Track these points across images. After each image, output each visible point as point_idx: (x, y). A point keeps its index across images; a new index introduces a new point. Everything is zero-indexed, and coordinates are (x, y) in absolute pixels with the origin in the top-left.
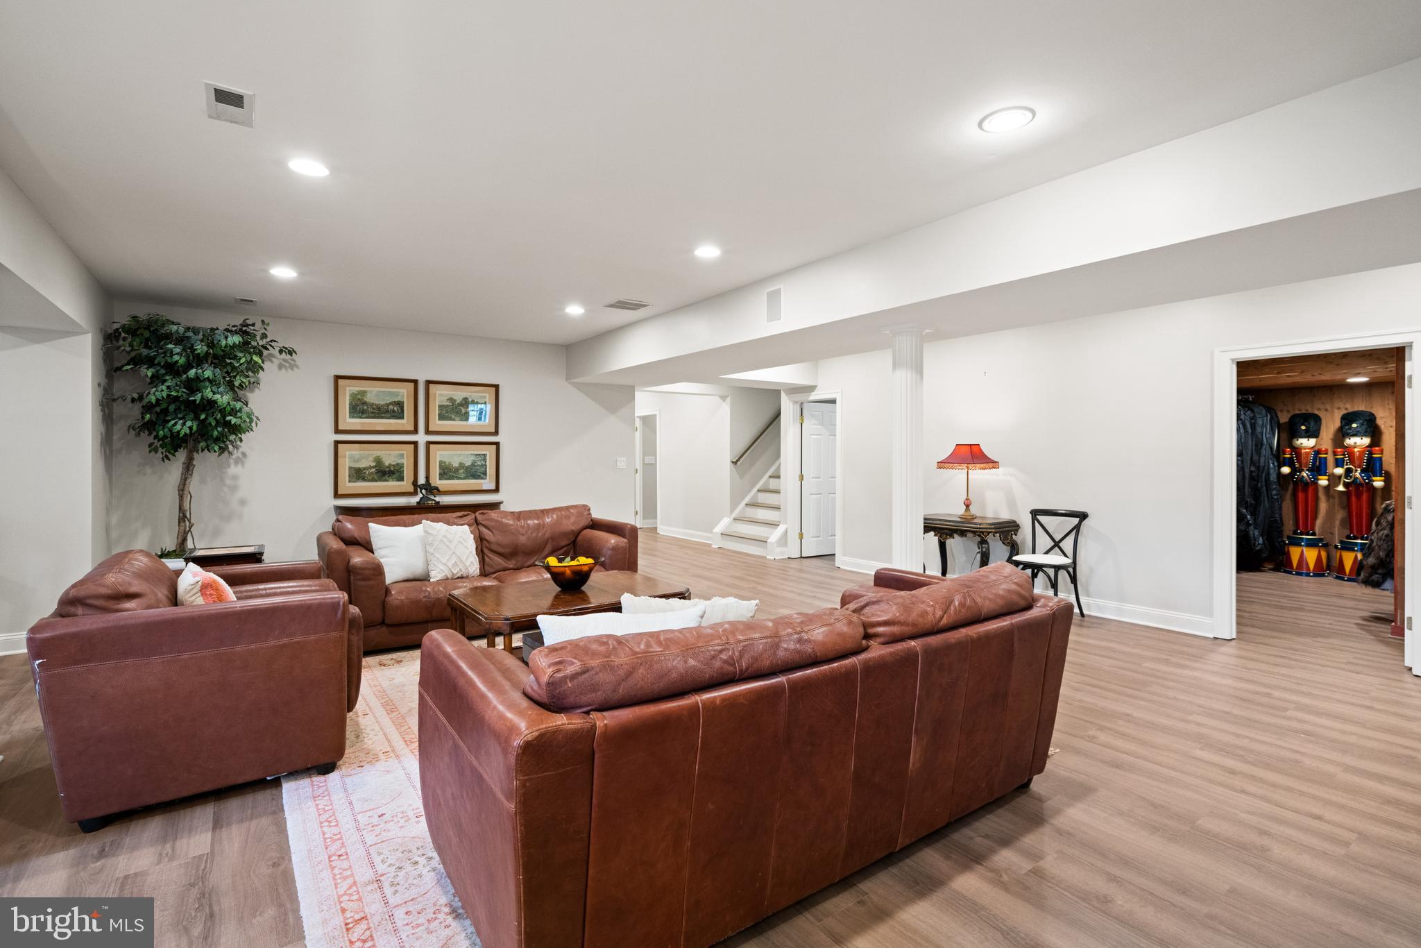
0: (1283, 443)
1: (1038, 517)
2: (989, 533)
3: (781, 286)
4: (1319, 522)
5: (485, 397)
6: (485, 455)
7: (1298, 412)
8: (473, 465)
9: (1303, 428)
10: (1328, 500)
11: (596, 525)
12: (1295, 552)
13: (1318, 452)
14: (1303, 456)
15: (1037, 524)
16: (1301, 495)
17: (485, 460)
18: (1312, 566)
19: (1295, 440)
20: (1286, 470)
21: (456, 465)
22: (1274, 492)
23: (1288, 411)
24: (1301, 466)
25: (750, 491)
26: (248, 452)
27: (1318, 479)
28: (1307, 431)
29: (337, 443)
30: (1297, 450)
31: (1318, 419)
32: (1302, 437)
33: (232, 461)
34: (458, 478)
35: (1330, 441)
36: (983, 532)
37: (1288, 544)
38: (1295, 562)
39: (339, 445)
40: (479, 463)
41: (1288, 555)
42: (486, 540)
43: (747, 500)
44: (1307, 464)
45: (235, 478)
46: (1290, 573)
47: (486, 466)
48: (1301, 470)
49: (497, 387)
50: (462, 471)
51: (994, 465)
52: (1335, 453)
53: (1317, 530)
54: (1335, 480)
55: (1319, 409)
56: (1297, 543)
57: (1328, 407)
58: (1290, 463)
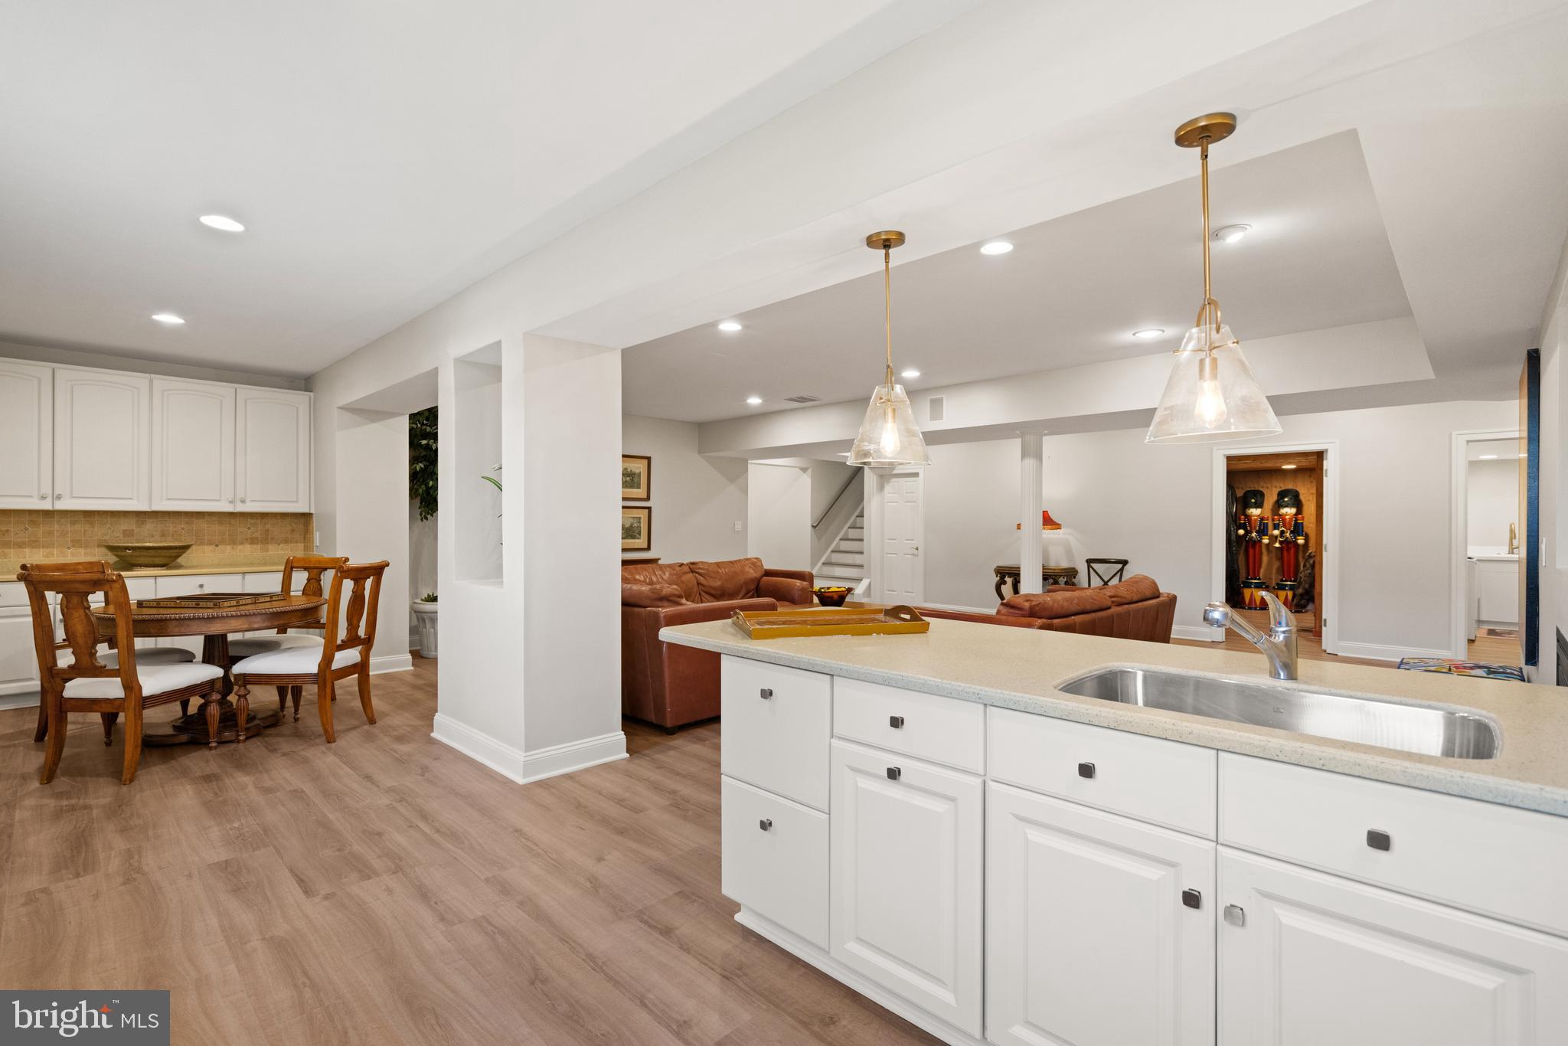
0: (1240, 512)
1: (1092, 564)
2: (1060, 576)
3: (944, 397)
4: (1262, 570)
5: (640, 467)
6: (640, 518)
7: (1249, 489)
8: (631, 526)
9: (1253, 501)
10: (1268, 554)
11: (769, 573)
12: (1247, 593)
13: (1262, 519)
14: (1253, 522)
15: (1091, 569)
16: (1251, 551)
17: (640, 522)
18: (1258, 603)
19: (1247, 510)
20: (1241, 532)
22: (1234, 549)
23: (1242, 488)
24: (1251, 529)
25: (825, 552)
27: (1262, 539)
28: (1255, 503)
30: (1248, 517)
31: (1262, 494)
32: (1252, 508)
35: (1270, 511)
36: (1056, 576)
37: (1243, 587)
38: (1247, 600)
40: (636, 525)
41: (1242, 594)
42: (702, 585)
43: (823, 560)
44: (1255, 528)
46: (1244, 608)
47: (640, 527)
48: (1251, 532)
49: (649, 459)
51: (1057, 526)
52: (1273, 520)
53: (1261, 576)
54: (1274, 538)
55: (1263, 487)
56: (1248, 585)
57: (1269, 486)
58: (1243, 526)
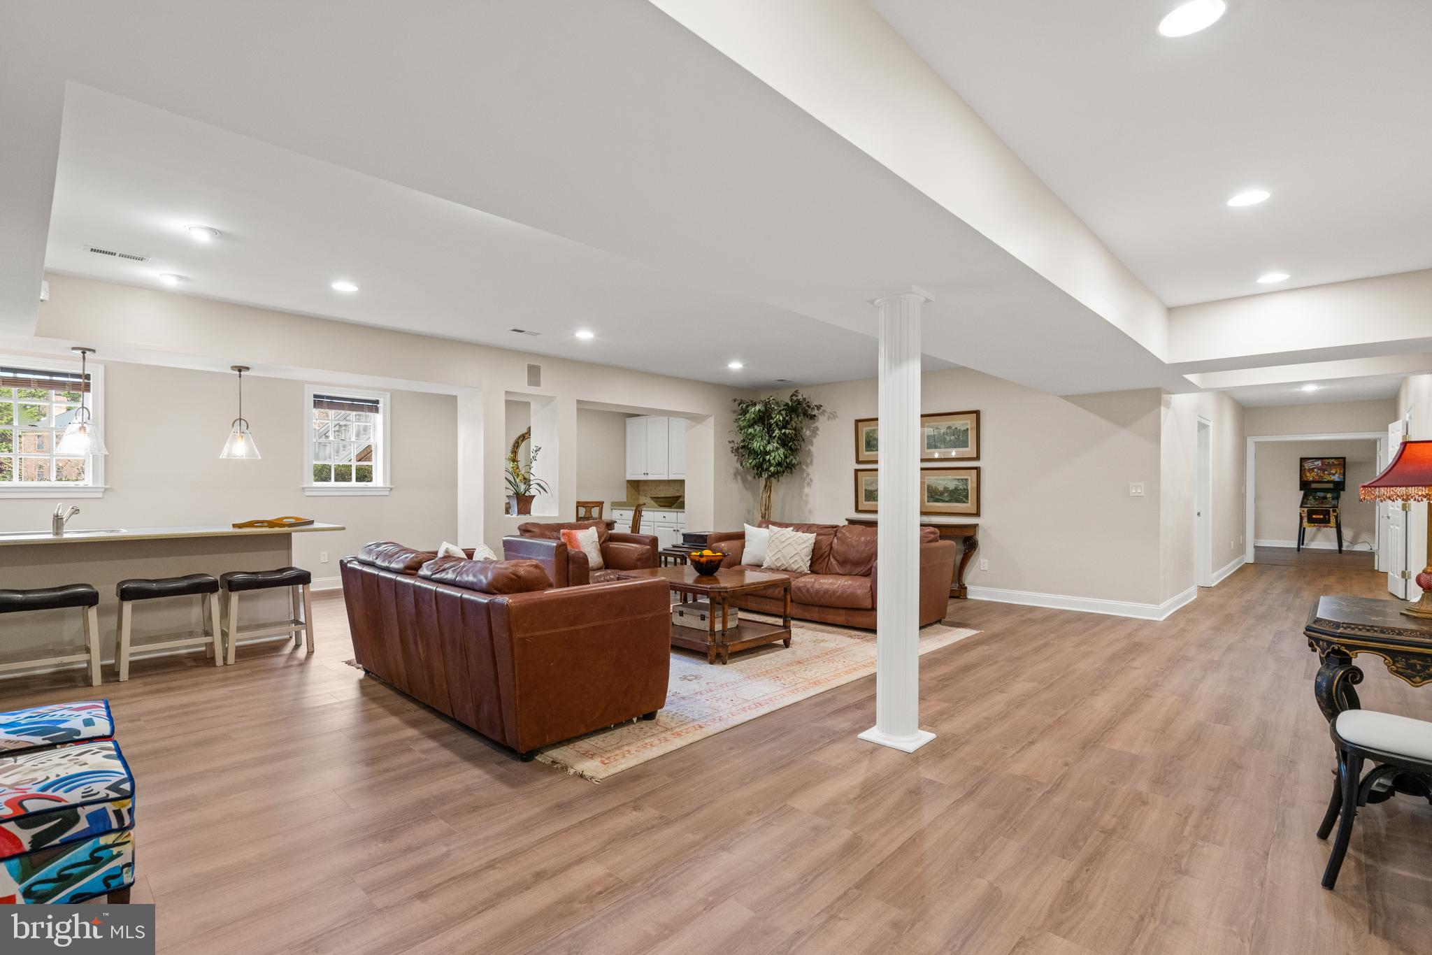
5: (967, 424)
6: (967, 480)
8: (956, 489)
17: (966, 484)
21: (941, 489)
26: (813, 479)
29: (857, 471)
33: (806, 484)
34: (943, 501)
39: (859, 473)
40: (961, 487)
45: (807, 495)
47: (967, 490)
49: (977, 413)
50: (946, 494)
